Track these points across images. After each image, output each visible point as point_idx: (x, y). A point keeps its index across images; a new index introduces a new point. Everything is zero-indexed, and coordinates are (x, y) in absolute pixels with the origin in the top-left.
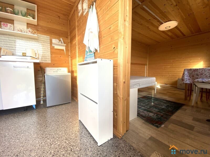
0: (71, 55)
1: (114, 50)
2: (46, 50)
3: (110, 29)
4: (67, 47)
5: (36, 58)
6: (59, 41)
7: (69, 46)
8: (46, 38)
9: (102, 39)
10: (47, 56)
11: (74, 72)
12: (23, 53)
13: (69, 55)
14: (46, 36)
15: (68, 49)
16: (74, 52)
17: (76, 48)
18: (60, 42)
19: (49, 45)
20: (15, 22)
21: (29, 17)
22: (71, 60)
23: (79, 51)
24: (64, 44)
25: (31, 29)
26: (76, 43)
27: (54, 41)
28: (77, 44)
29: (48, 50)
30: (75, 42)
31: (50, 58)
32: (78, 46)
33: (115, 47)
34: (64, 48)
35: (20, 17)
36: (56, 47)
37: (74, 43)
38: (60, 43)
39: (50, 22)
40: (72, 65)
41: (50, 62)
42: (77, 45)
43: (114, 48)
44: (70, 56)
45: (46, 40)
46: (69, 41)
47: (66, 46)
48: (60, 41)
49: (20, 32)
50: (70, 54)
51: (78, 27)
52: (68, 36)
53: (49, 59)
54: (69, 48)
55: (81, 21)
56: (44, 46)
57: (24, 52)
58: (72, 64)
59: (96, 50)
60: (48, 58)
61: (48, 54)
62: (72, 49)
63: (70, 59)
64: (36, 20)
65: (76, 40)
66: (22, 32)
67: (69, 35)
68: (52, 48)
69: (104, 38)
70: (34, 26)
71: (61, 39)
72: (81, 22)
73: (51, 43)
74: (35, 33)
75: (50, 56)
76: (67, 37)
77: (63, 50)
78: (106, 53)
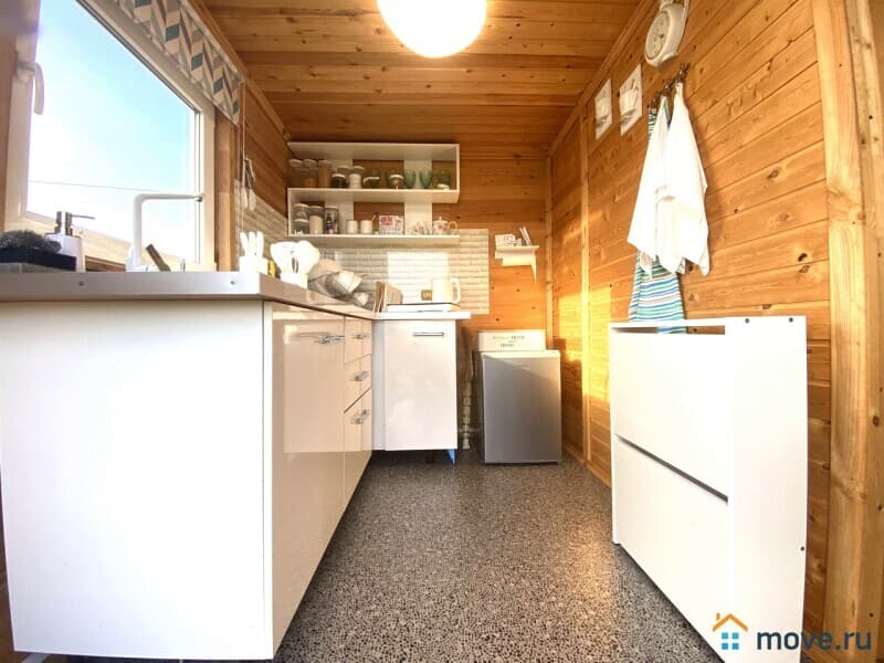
0: (554, 282)
1: (800, 268)
2: (477, 275)
3: (770, 177)
4: (540, 254)
5: (455, 302)
6: (517, 238)
7: (549, 249)
8: (476, 236)
9: (721, 218)
11: (567, 346)
12: (423, 292)
13: (548, 283)
14: (477, 231)
15: (545, 262)
16: (571, 272)
17: (580, 254)
18: (520, 240)
19: (487, 256)
20: (406, 207)
21: (442, 186)
22: (556, 299)
23: (592, 267)
24: (533, 244)
25: (443, 219)
26: (580, 237)
27: (503, 241)
28: (585, 240)
29: (481, 274)
30: (576, 233)
31: (487, 298)
32: (590, 247)
33: (809, 254)
34: (531, 260)
35: (418, 191)
36: (508, 261)
37: (570, 236)
38: (519, 247)
39: (492, 181)
40: (558, 319)
41: (487, 312)
42: (587, 246)
43: (800, 259)
44: (549, 287)
45: (477, 244)
46: (549, 230)
47: (537, 252)
48: (519, 236)
49: (419, 236)
50: (549, 278)
51: (591, 176)
52: (545, 212)
53: (484, 302)
54: (548, 256)
55: (608, 155)
56: (473, 262)
57: (426, 288)
58: (558, 315)
59: (690, 265)
60: (481, 298)
61: (481, 286)
62: (563, 258)
63: (550, 295)
64: (458, 191)
65: (579, 226)
66: (423, 234)
67: (547, 209)
68: (495, 265)
69: (737, 215)
70: (448, 209)
71: (524, 231)
72: (606, 160)
73: (492, 247)
74: (453, 227)
75: (487, 292)
76: (541, 220)
77: (528, 267)
78: (751, 278)
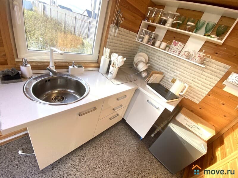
2: (206, 85)
8: (220, 67)
10: (200, 93)
20: (190, 39)
21: (213, 36)
25: (204, 52)
31: (203, 98)
35: (199, 36)
41: (198, 102)
53: (199, 98)
61: (204, 91)
75: (205, 95)
